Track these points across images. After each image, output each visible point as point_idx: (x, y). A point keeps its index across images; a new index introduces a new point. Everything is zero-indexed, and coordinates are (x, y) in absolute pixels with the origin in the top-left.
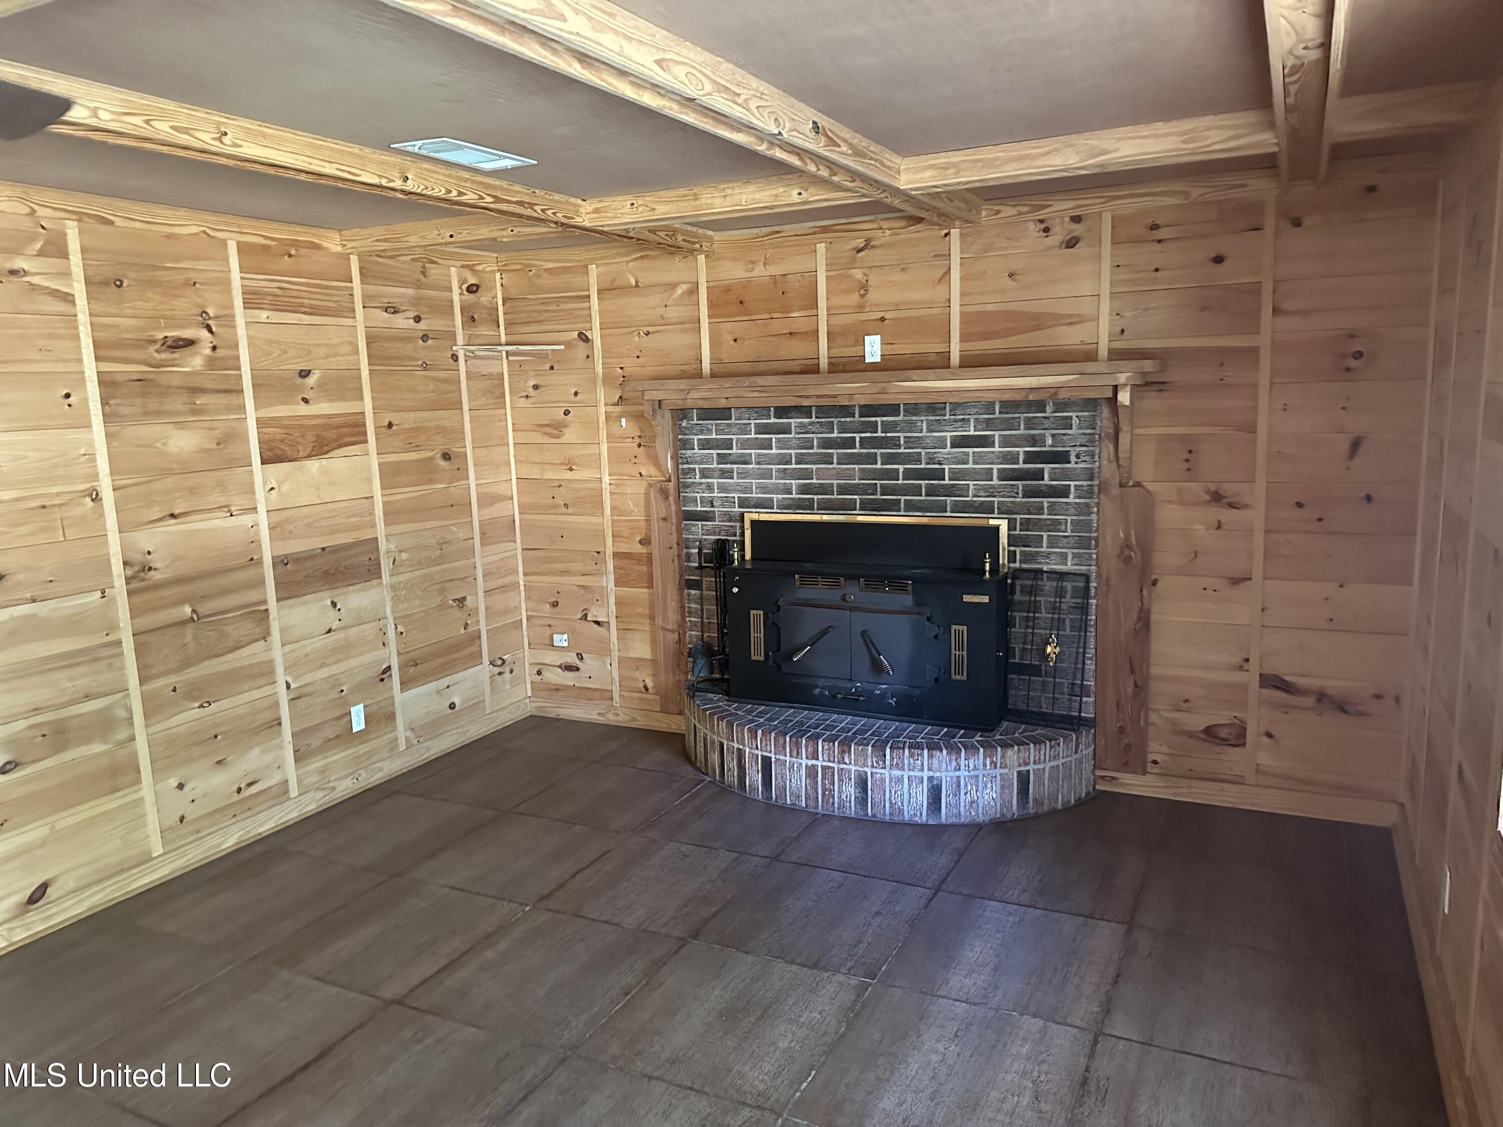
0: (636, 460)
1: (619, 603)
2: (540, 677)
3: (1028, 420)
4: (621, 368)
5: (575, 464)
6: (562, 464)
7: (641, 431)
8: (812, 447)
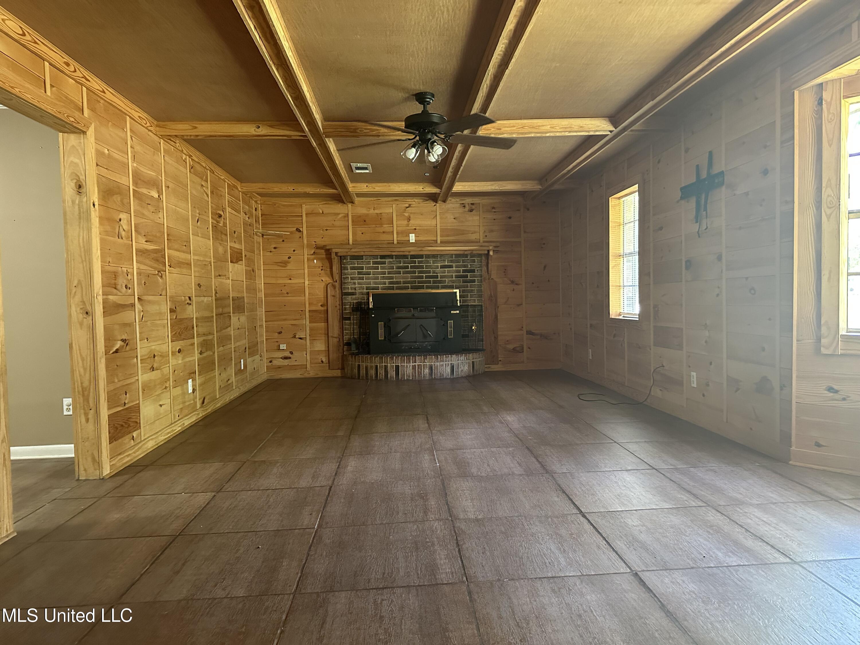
0: (320, 275)
1: (311, 329)
2: (271, 363)
3: (463, 260)
4: (315, 242)
5: (292, 277)
6: (287, 277)
7: (323, 264)
8: (393, 269)
